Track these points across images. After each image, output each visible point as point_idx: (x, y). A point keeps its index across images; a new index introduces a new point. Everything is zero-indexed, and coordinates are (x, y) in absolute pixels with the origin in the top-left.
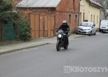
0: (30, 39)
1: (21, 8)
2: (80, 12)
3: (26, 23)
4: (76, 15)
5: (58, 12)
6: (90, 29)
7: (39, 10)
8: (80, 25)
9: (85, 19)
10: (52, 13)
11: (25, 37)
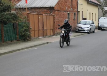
0: (30, 39)
2: (79, 10)
3: (25, 23)
4: (74, 14)
5: (57, 11)
6: (88, 27)
7: (38, 10)
8: (79, 24)
9: (83, 18)
11: (25, 38)
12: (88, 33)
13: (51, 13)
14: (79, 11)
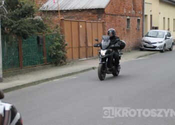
0: (65, 61)
1: (49, 12)
2: (145, 14)
3: (57, 35)
4: (138, 20)
5: (109, 16)
6: (162, 42)
7: (77, 14)
8: (145, 36)
9: (154, 25)
10: (99, 18)
11: (56, 60)
12: (161, 51)
13: (100, 19)
14: (146, 16)
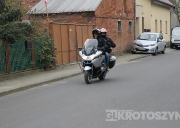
0: (54, 66)
1: (37, 15)
2: (137, 16)
3: (46, 39)
4: (129, 22)
5: (99, 19)
6: (154, 45)
8: (137, 39)
12: (154, 54)
13: (90, 22)
14: (137, 18)
